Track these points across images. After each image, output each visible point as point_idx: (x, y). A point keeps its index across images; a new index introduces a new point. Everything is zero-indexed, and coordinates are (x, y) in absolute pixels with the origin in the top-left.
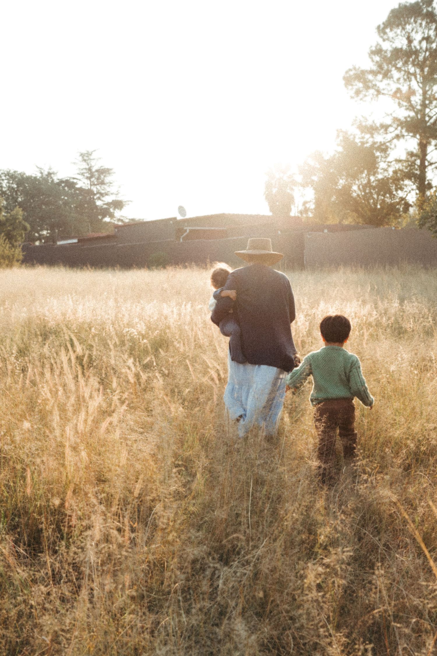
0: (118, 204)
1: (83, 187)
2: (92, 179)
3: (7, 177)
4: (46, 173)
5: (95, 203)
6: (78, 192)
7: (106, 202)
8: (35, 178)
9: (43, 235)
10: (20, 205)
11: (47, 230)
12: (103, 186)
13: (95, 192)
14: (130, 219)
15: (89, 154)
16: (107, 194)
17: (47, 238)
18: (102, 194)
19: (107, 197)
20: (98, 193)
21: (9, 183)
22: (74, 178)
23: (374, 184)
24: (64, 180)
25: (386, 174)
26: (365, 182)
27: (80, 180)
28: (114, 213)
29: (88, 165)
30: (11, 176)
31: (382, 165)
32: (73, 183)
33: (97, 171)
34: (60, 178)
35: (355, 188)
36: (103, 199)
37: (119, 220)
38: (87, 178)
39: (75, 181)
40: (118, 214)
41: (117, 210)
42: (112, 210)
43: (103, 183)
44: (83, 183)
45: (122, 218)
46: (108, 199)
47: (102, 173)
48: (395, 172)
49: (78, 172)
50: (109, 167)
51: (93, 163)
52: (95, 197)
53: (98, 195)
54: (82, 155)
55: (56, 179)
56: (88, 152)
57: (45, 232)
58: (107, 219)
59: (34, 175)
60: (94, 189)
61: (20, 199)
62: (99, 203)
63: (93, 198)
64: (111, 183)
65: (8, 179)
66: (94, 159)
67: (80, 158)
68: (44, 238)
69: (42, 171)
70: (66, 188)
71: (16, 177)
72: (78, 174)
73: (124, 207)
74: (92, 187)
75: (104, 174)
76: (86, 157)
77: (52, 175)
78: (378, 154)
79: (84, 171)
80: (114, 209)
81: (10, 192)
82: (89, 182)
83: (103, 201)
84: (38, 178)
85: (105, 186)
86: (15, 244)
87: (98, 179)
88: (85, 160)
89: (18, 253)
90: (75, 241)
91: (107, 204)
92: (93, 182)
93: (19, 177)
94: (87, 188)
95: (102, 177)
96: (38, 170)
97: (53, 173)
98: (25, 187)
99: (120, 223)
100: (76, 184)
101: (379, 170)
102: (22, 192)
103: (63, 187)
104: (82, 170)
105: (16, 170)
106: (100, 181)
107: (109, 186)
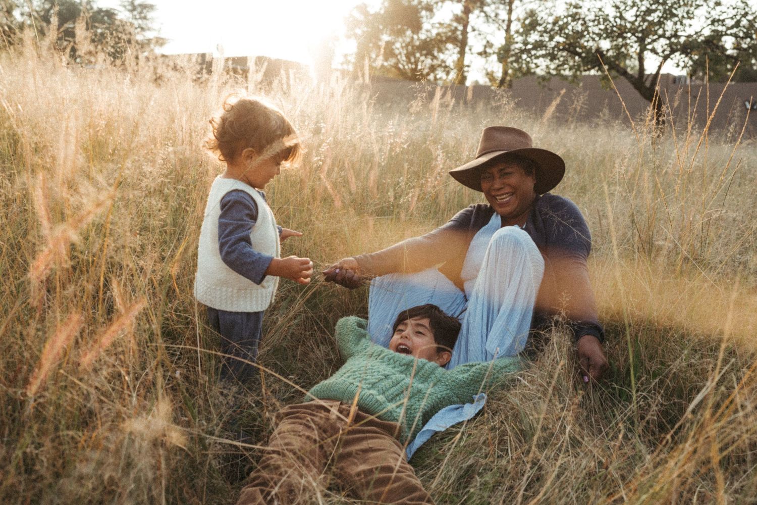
0: (160, 41)
1: (124, 20)
2: (135, 13)
5: (135, 37)
6: (117, 23)
7: (147, 38)
12: (145, 21)
13: (136, 26)
16: (149, 29)
18: (143, 29)
19: (149, 32)
20: (139, 27)
22: (114, 9)
23: (417, 43)
24: (104, 9)
25: (429, 34)
26: (408, 40)
27: (121, 12)
28: (154, 48)
31: (426, 26)
32: (113, 13)
33: (140, 5)
34: (100, 7)
35: (398, 45)
36: (144, 33)
38: (129, 11)
39: (115, 12)
40: (159, 49)
41: (157, 46)
42: (152, 46)
43: (145, 18)
44: (124, 15)
46: (149, 35)
47: (145, 8)
48: (438, 34)
49: (120, 3)
52: (136, 31)
53: (139, 30)
55: (95, 7)
70: (106, 18)
72: (121, 5)
74: (133, 21)
75: (147, 9)
77: (92, 3)
78: (424, 13)
79: (126, 4)
82: (131, 15)
83: (143, 35)
85: (148, 22)
91: (147, 40)
92: (135, 15)
101: (423, 31)
103: (103, 17)
106: (143, 15)
107: (151, 22)
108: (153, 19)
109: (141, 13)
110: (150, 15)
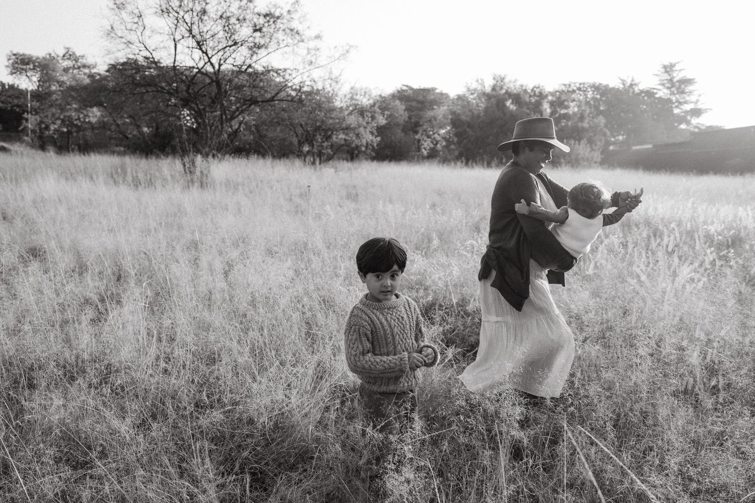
0: (697, 112)
1: (663, 97)
2: (673, 89)
3: (593, 89)
4: (628, 84)
5: (672, 111)
6: (656, 101)
7: (684, 110)
8: (618, 89)
9: (619, 140)
10: (601, 113)
11: (623, 135)
12: (682, 95)
13: (674, 101)
14: (707, 127)
15: (672, 66)
16: (685, 102)
17: (622, 142)
18: (680, 103)
19: (686, 105)
20: (677, 101)
21: (593, 94)
22: (654, 89)
24: (645, 90)
27: (660, 90)
28: (690, 120)
29: (670, 75)
30: (596, 88)
32: (653, 93)
33: (678, 81)
34: (641, 89)
36: (682, 107)
37: (696, 127)
38: (668, 88)
39: (655, 91)
40: (695, 121)
41: (694, 117)
42: (689, 118)
43: (683, 92)
44: (663, 93)
45: (698, 125)
46: (687, 107)
47: (683, 84)
49: (659, 82)
50: (691, 78)
51: (675, 75)
52: (674, 106)
53: (676, 104)
54: (665, 67)
55: (637, 90)
56: (671, 64)
57: (620, 138)
58: (683, 126)
59: (617, 87)
60: (674, 99)
61: (602, 108)
62: (676, 111)
63: (671, 107)
64: (691, 92)
65: (593, 91)
66: (676, 71)
67: (663, 70)
68: (619, 143)
69: (625, 83)
70: (646, 98)
71: (600, 89)
72: (659, 84)
73: (703, 115)
74: (671, 97)
75: (685, 84)
76: (668, 69)
77: (634, 87)
79: (666, 82)
80: (692, 117)
81: (594, 102)
82: (669, 92)
83: (680, 109)
84: (621, 89)
85: (685, 95)
86: (594, 148)
87: (678, 89)
88: (667, 72)
89: (597, 156)
90: (650, 146)
91: (684, 112)
92: (673, 91)
93: (604, 88)
94: (666, 98)
95: (683, 86)
96: (620, 81)
97: (635, 84)
98: (608, 97)
99: (696, 130)
100: (656, 93)
102: (604, 102)
103: (643, 97)
104: (663, 80)
105: (601, 82)
106: (680, 90)
107: (689, 95)
109: (679, 88)
110: (690, 88)
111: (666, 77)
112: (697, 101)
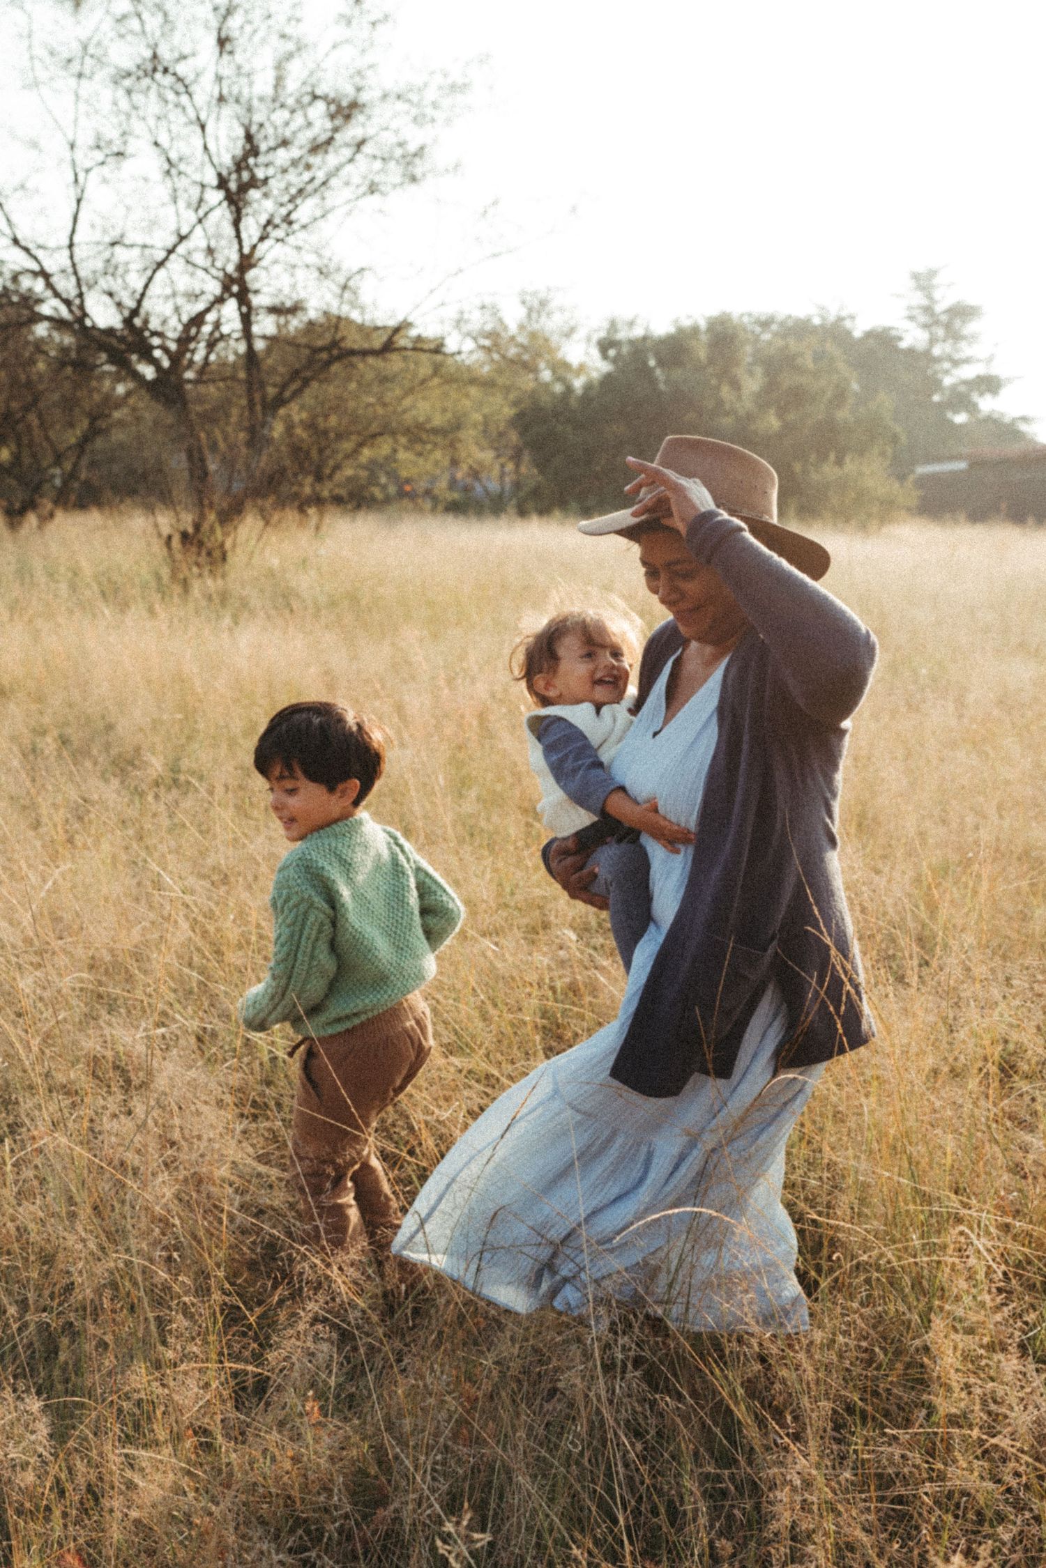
0: (990, 384)
1: (915, 347)
2: (936, 329)
4: (832, 317)
5: (938, 380)
6: (902, 357)
7: (964, 379)
12: (957, 343)
13: (940, 357)
15: (932, 274)
16: (967, 361)
18: (953, 362)
19: (966, 367)
20: (946, 358)
22: (896, 328)
24: (876, 331)
27: (908, 331)
28: (977, 402)
29: (928, 298)
32: (894, 337)
33: (947, 311)
34: (867, 328)
36: (958, 371)
37: (987, 418)
38: (926, 326)
39: (898, 333)
40: (986, 404)
41: (985, 396)
42: (974, 397)
43: (957, 337)
44: (913, 337)
45: (993, 414)
46: (968, 372)
47: (958, 316)
49: (906, 313)
50: (974, 303)
51: (937, 295)
52: (940, 368)
53: (946, 364)
54: (916, 277)
55: (855, 331)
56: (931, 269)
58: (960, 418)
60: (938, 350)
62: (947, 381)
63: (936, 371)
64: (975, 337)
66: (941, 286)
67: (912, 284)
70: (878, 349)
72: (907, 318)
73: (1003, 391)
74: (933, 346)
75: (964, 318)
76: (924, 281)
77: (847, 323)
79: (916, 312)
80: (980, 395)
82: (928, 336)
83: (955, 375)
84: (817, 326)
85: (963, 344)
87: (948, 326)
88: (921, 288)
91: (964, 383)
92: (936, 334)
94: (923, 349)
95: (957, 323)
97: (851, 318)
100: (900, 339)
103: (873, 346)
104: (915, 308)
106: (952, 332)
107: (970, 344)
108: (973, 338)
110: (971, 328)
111: (919, 299)
112: (989, 360)
